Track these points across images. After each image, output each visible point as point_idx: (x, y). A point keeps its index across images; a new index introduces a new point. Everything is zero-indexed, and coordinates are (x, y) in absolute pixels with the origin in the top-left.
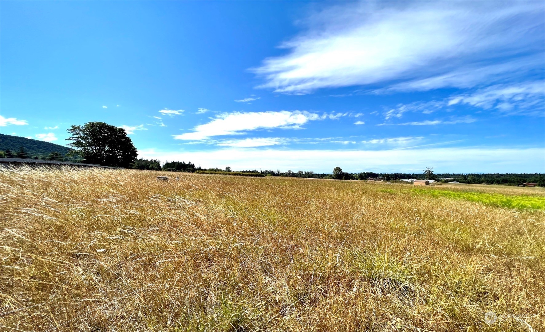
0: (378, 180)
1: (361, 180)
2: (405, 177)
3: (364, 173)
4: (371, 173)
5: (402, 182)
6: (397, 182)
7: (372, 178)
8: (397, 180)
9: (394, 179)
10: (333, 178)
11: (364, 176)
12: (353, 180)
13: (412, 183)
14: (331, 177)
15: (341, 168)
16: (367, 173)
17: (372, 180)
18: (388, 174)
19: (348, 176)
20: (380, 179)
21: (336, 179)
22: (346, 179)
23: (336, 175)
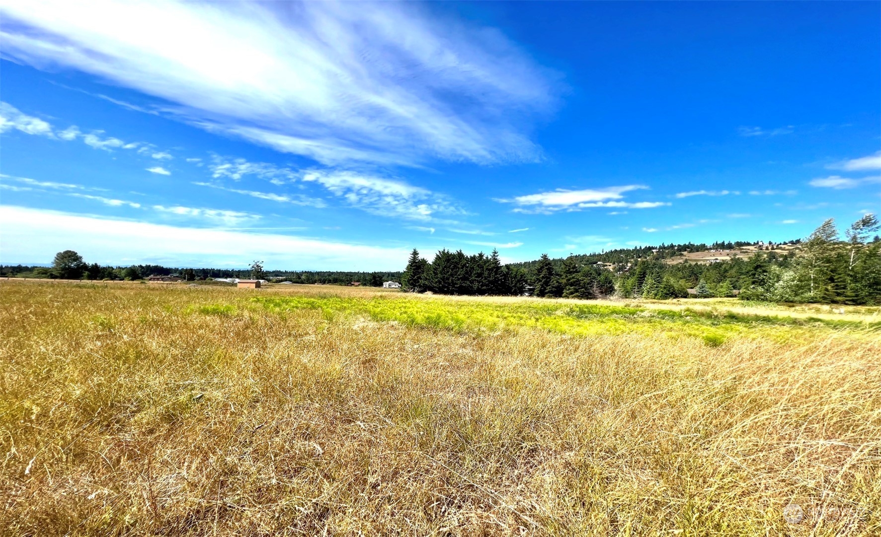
0: (170, 279)
1: (133, 280)
2: (221, 274)
3: (141, 266)
4: (157, 266)
5: (217, 283)
6: (206, 284)
7: (158, 277)
8: (207, 280)
9: (201, 279)
10: (53, 277)
11: (137, 273)
12: (112, 279)
13: (233, 284)
14: (44, 272)
15: (79, 254)
16: (148, 267)
17: (158, 279)
18: (192, 270)
19: (96, 272)
20: (175, 279)
21: (62, 277)
22: (90, 277)
23: (64, 269)
